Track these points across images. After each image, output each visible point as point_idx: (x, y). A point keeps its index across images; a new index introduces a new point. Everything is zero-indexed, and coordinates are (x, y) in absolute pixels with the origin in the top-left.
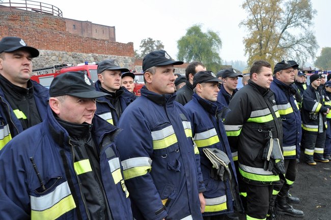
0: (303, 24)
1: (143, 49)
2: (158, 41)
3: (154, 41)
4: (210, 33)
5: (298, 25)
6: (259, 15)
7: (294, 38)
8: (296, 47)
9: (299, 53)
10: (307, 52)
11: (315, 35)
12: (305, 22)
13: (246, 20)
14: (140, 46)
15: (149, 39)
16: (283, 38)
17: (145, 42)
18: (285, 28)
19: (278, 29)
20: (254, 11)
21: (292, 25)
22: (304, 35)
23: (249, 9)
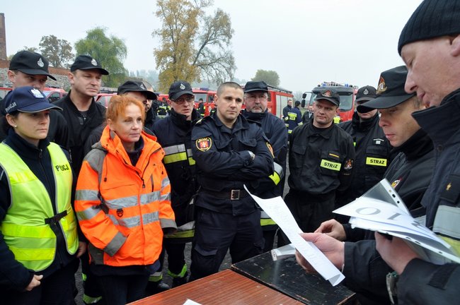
0: (221, 42)
1: (44, 48)
2: (65, 41)
3: (59, 40)
4: (114, 39)
5: (215, 42)
6: (175, 26)
7: (214, 56)
8: (216, 66)
9: (218, 72)
10: (226, 73)
11: (233, 55)
12: (224, 40)
13: (161, 29)
14: (40, 45)
15: (53, 36)
16: (203, 54)
17: (46, 39)
18: (205, 44)
19: (196, 44)
20: (169, 21)
21: (211, 42)
22: (223, 53)
23: (164, 18)
